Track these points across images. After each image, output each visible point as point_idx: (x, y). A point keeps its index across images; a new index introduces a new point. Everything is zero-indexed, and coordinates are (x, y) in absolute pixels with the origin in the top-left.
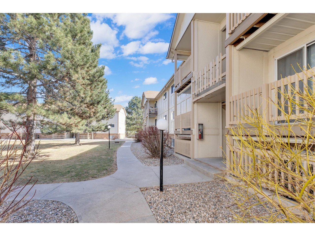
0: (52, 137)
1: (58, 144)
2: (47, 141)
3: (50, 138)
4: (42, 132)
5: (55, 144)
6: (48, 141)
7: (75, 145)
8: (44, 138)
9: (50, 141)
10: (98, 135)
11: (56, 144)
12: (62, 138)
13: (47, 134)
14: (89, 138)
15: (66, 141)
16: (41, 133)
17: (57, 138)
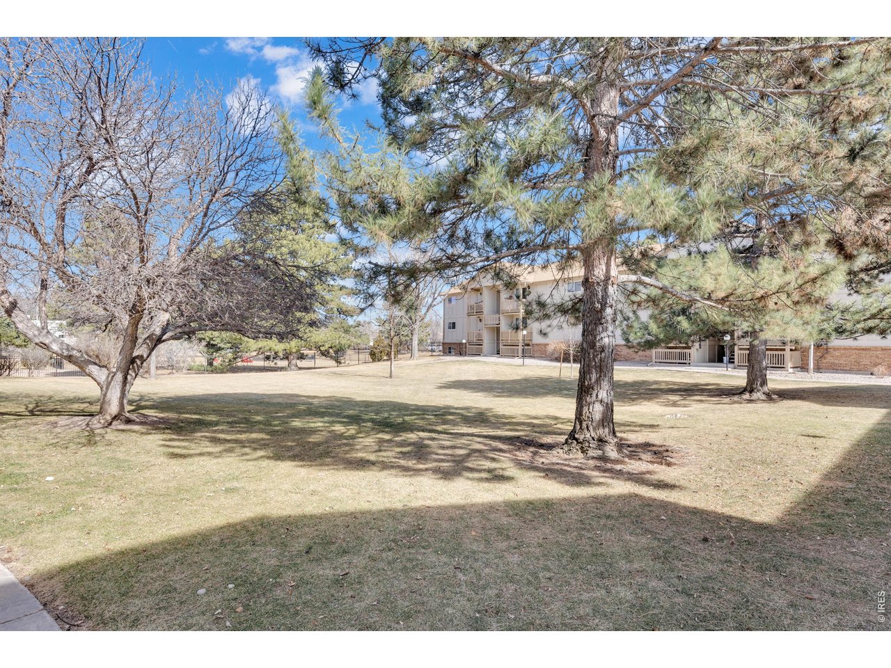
0: (651, 357)
1: (674, 383)
2: (636, 371)
3: (646, 362)
4: (627, 340)
5: (663, 386)
6: (642, 371)
7: (747, 396)
8: (626, 360)
9: (646, 371)
10: (837, 353)
11: (667, 383)
12: (683, 360)
13: (642, 346)
14: (790, 365)
15: (699, 375)
16: (624, 343)
17: (666, 361)
